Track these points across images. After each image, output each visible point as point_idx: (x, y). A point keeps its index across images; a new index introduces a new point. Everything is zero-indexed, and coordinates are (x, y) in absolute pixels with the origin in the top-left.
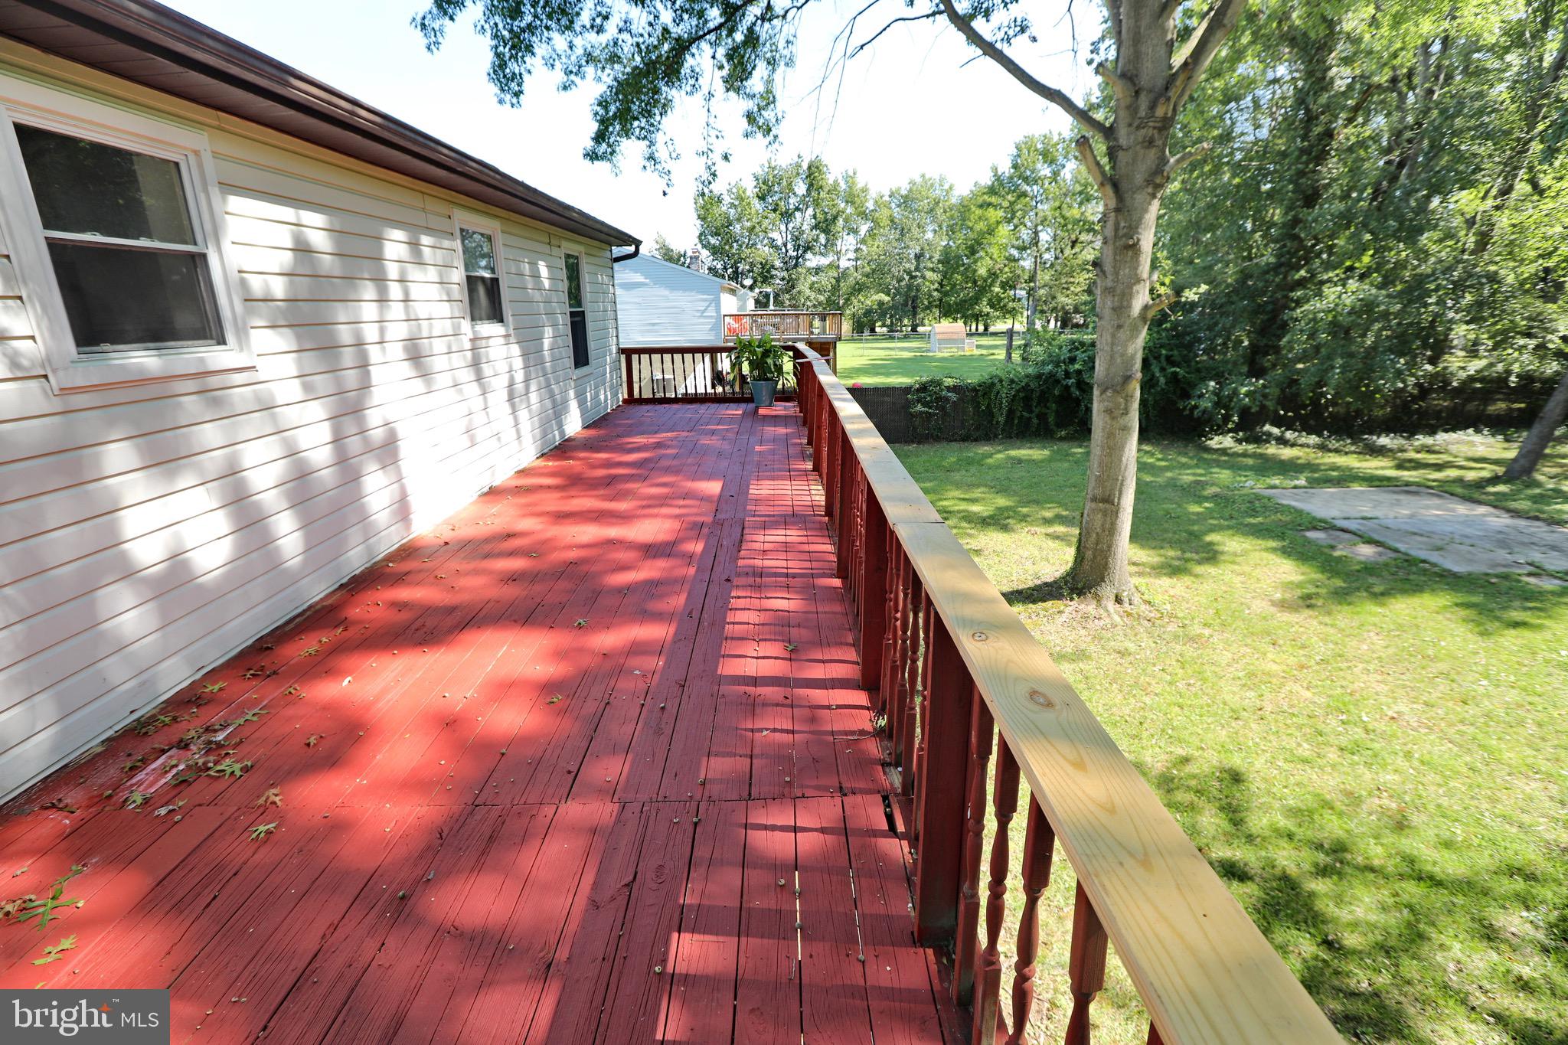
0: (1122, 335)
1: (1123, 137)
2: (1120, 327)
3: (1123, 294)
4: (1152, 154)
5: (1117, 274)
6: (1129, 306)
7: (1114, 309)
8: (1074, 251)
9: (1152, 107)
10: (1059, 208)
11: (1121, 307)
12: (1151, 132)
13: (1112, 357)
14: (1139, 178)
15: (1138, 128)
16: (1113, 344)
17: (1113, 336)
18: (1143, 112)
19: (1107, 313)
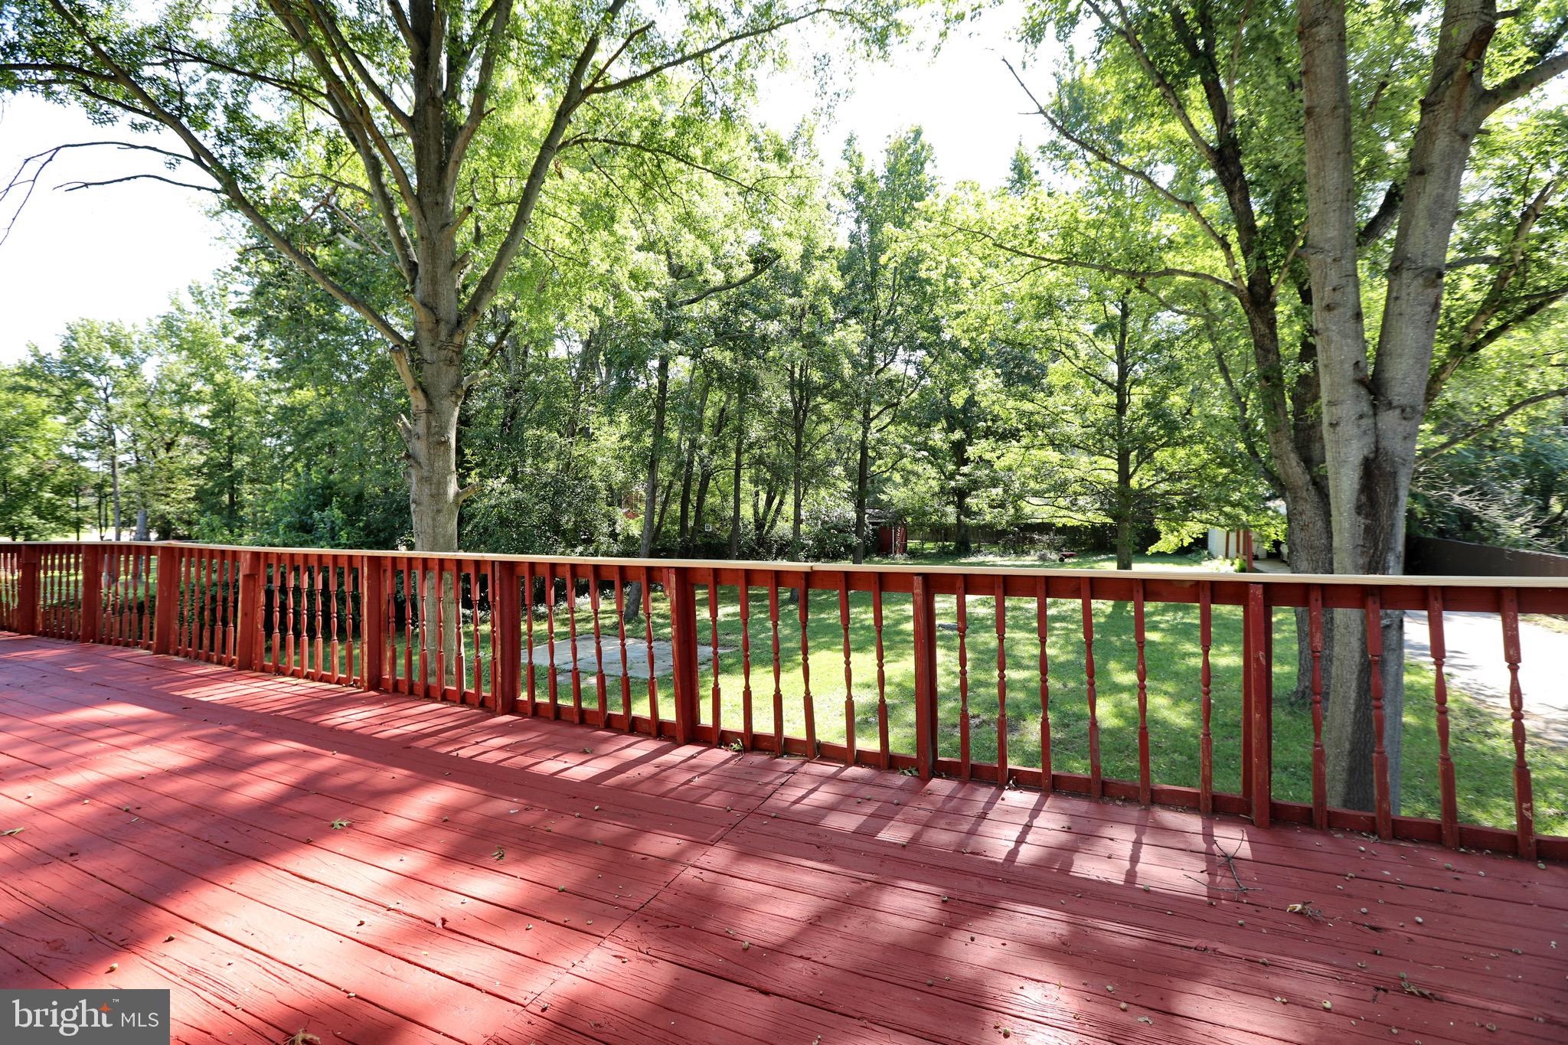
0: (441, 518)
1: (427, 352)
2: (439, 511)
3: (439, 483)
4: (453, 370)
5: (432, 465)
6: (446, 493)
7: (432, 496)
8: (170, 454)
9: (451, 335)
10: (145, 405)
11: (438, 494)
12: (450, 354)
13: (434, 538)
14: (444, 388)
15: (440, 348)
16: (434, 527)
17: (434, 519)
18: (443, 336)
19: (426, 499)
